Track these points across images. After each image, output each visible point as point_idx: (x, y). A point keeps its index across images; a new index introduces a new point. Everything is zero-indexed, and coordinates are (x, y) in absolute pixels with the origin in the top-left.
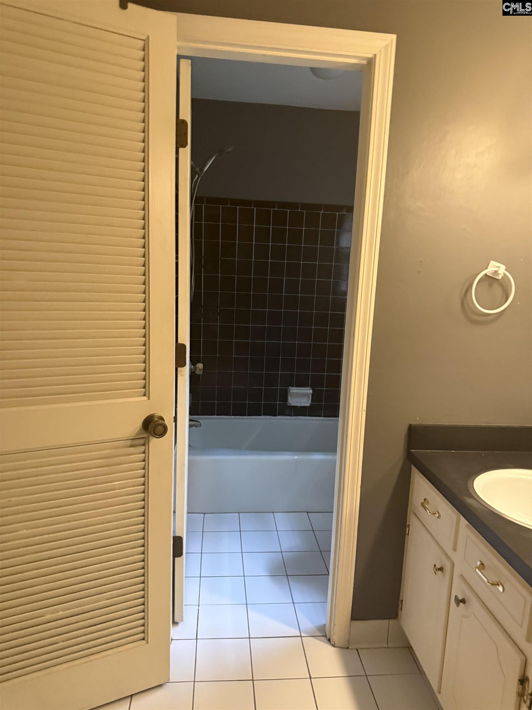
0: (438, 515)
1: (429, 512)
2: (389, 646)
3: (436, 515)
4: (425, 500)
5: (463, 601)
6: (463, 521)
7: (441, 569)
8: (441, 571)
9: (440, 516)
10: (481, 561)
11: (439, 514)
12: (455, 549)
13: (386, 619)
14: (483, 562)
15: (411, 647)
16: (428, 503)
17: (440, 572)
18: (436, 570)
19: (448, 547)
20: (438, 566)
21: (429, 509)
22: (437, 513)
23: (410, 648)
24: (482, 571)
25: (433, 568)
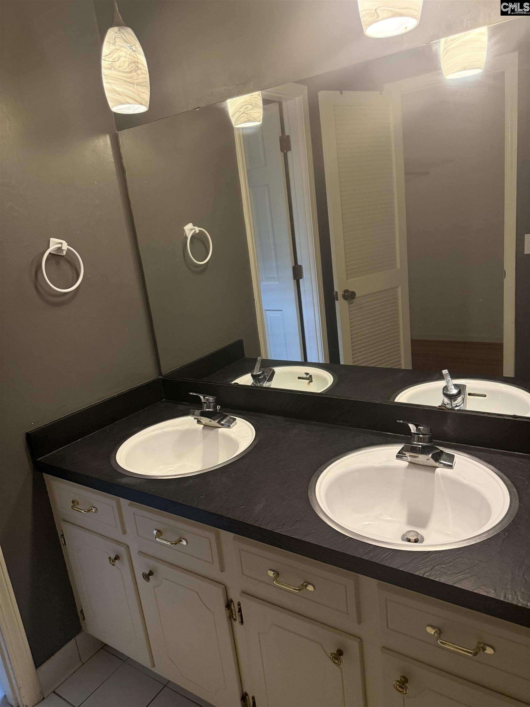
0: (95, 510)
1: (85, 512)
2: (83, 662)
3: (92, 511)
4: (73, 502)
5: (151, 573)
6: (125, 502)
7: (117, 558)
8: (117, 559)
9: (97, 509)
10: (156, 530)
11: (95, 507)
12: (124, 532)
13: (72, 638)
14: (159, 530)
15: (106, 644)
16: (78, 504)
17: (116, 561)
18: (113, 561)
19: (117, 534)
20: (113, 557)
21: (83, 509)
22: (92, 508)
23: (104, 647)
24: (161, 537)
25: (109, 562)
